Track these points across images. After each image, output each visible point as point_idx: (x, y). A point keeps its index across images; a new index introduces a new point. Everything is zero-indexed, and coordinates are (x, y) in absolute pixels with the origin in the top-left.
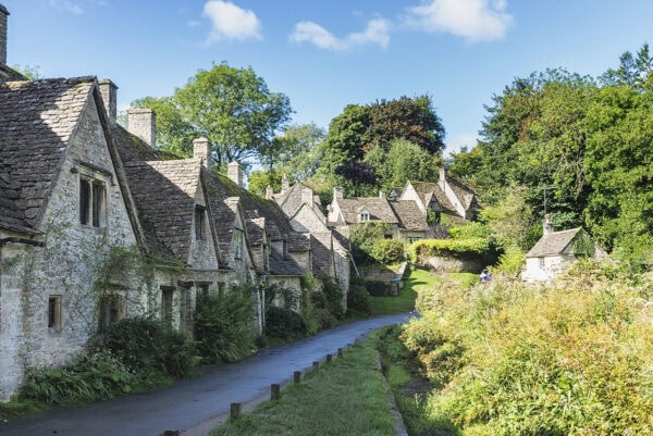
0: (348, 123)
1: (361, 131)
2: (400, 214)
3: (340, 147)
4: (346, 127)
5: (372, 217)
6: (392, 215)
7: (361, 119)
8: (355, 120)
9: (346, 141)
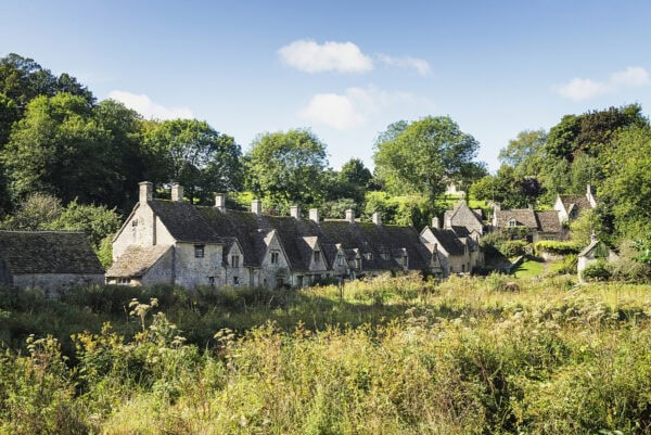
0: (561, 133)
1: (570, 139)
2: (542, 220)
3: (554, 152)
4: (559, 136)
5: (518, 223)
6: (534, 221)
7: (572, 129)
8: (567, 130)
9: (560, 147)
